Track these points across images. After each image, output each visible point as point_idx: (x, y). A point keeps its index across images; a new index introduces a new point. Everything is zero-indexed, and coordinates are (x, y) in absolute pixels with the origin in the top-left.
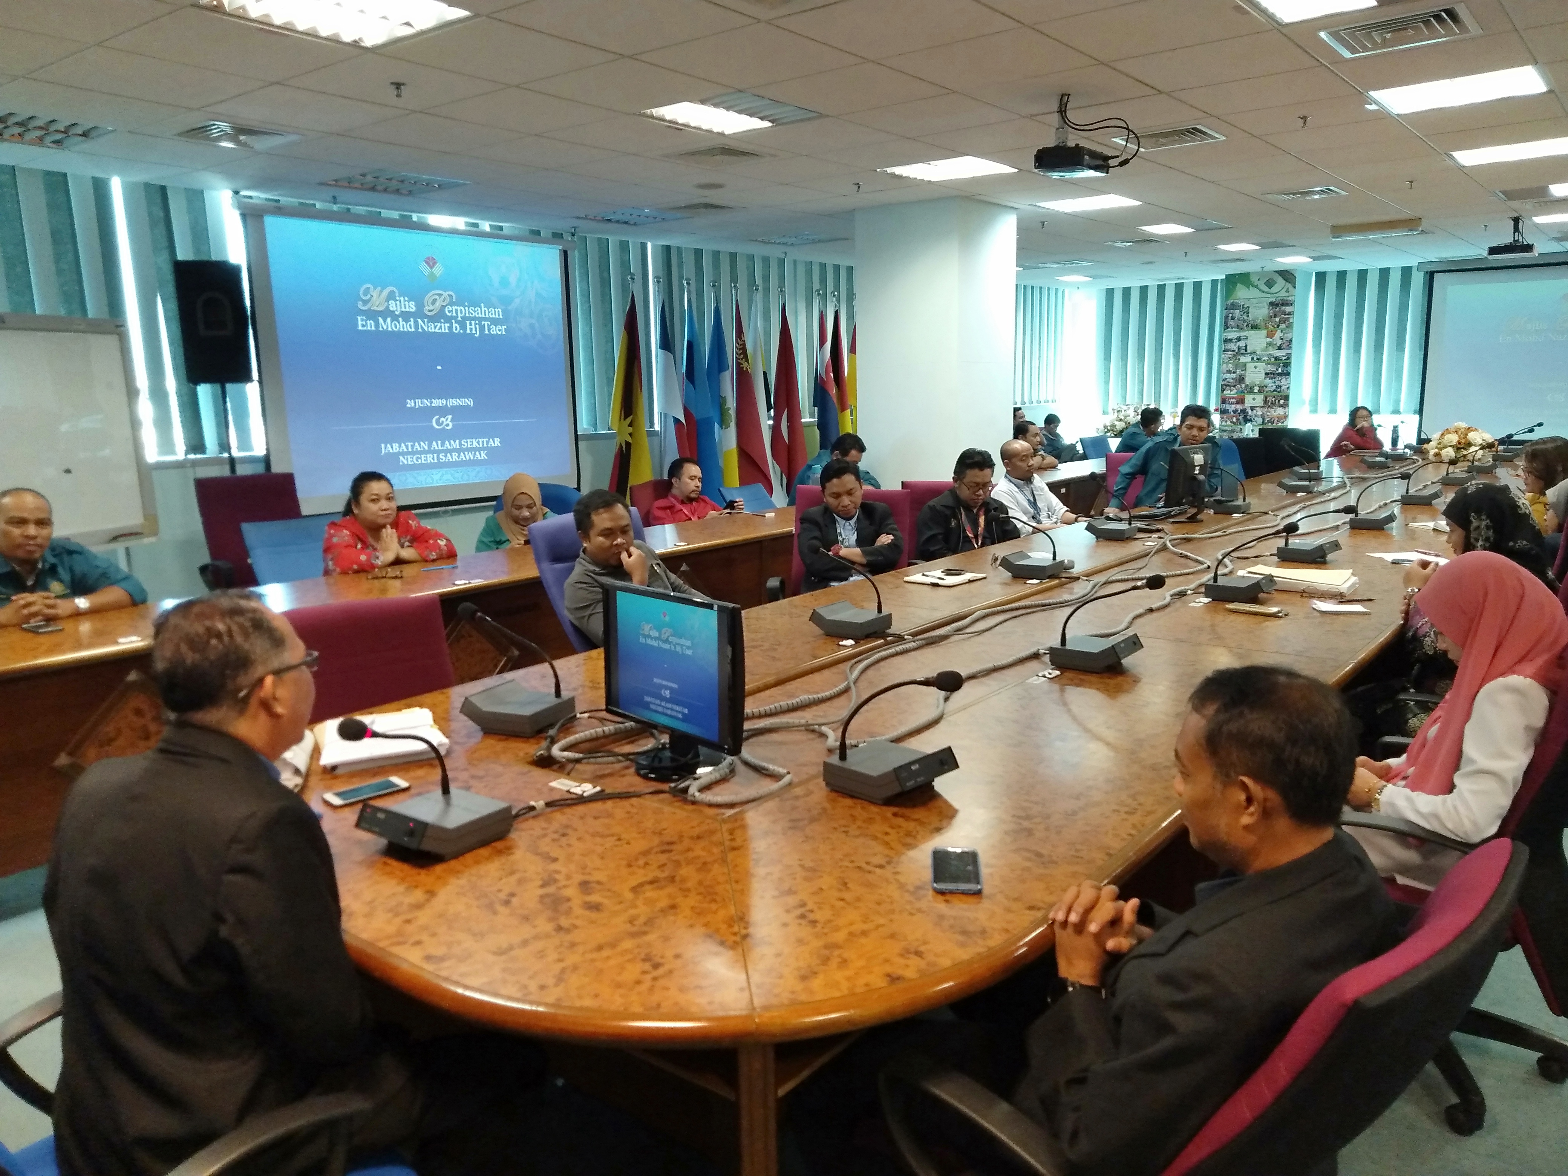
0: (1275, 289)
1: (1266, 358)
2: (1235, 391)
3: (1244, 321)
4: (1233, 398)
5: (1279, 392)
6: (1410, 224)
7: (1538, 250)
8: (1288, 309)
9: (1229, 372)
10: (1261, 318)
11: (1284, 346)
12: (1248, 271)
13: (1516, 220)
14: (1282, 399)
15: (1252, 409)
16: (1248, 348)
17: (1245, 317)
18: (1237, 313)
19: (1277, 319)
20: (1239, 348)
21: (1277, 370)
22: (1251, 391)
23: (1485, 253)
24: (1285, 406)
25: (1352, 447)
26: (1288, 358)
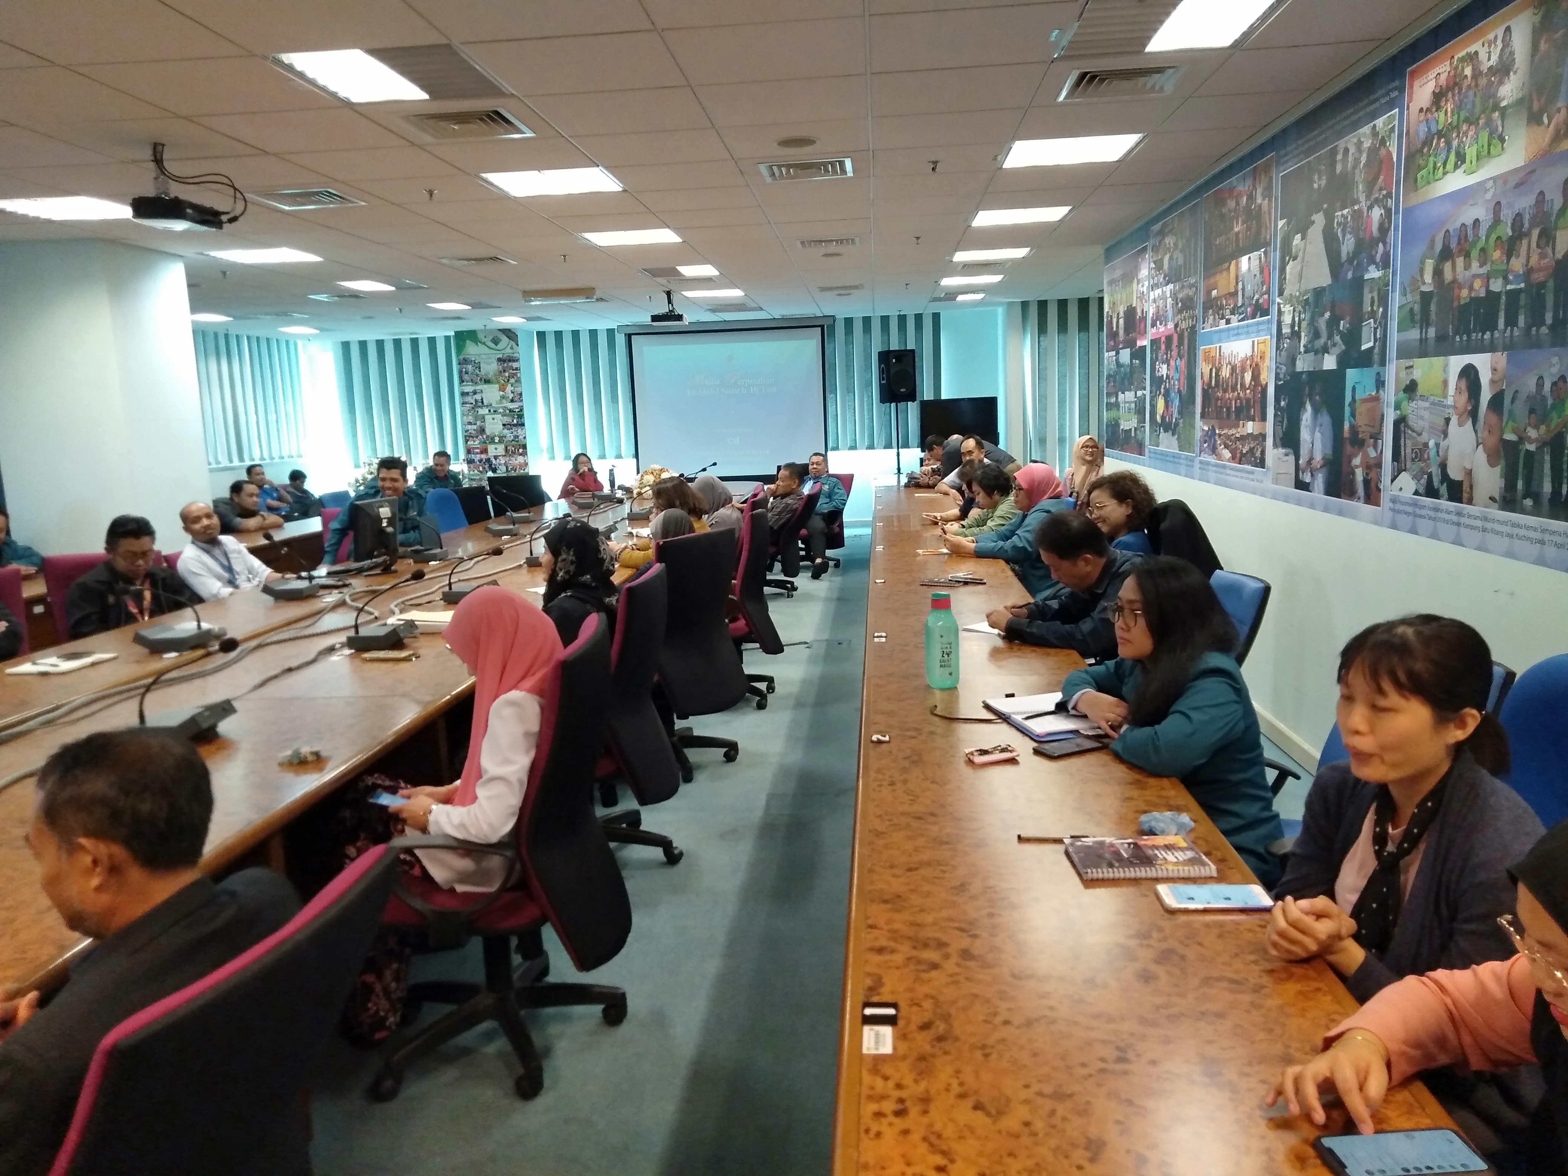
0: (500, 346)
1: (501, 410)
2: (477, 442)
3: (477, 375)
4: (477, 448)
5: (517, 441)
6: (586, 292)
7: (688, 319)
8: (515, 365)
9: (470, 423)
10: (492, 373)
11: (516, 399)
12: (474, 328)
13: (669, 294)
14: (521, 448)
15: (496, 457)
16: (484, 400)
17: (478, 372)
18: (470, 367)
19: (507, 374)
20: (476, 401)
21: (513, 421)
22: (492, 441)
23: (648, 320)
24: (524, 454)
25: (577, 489)
26: (521, 410)
